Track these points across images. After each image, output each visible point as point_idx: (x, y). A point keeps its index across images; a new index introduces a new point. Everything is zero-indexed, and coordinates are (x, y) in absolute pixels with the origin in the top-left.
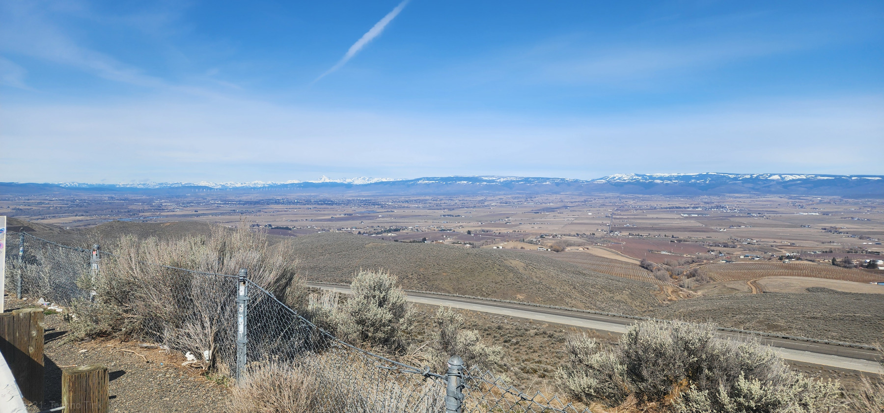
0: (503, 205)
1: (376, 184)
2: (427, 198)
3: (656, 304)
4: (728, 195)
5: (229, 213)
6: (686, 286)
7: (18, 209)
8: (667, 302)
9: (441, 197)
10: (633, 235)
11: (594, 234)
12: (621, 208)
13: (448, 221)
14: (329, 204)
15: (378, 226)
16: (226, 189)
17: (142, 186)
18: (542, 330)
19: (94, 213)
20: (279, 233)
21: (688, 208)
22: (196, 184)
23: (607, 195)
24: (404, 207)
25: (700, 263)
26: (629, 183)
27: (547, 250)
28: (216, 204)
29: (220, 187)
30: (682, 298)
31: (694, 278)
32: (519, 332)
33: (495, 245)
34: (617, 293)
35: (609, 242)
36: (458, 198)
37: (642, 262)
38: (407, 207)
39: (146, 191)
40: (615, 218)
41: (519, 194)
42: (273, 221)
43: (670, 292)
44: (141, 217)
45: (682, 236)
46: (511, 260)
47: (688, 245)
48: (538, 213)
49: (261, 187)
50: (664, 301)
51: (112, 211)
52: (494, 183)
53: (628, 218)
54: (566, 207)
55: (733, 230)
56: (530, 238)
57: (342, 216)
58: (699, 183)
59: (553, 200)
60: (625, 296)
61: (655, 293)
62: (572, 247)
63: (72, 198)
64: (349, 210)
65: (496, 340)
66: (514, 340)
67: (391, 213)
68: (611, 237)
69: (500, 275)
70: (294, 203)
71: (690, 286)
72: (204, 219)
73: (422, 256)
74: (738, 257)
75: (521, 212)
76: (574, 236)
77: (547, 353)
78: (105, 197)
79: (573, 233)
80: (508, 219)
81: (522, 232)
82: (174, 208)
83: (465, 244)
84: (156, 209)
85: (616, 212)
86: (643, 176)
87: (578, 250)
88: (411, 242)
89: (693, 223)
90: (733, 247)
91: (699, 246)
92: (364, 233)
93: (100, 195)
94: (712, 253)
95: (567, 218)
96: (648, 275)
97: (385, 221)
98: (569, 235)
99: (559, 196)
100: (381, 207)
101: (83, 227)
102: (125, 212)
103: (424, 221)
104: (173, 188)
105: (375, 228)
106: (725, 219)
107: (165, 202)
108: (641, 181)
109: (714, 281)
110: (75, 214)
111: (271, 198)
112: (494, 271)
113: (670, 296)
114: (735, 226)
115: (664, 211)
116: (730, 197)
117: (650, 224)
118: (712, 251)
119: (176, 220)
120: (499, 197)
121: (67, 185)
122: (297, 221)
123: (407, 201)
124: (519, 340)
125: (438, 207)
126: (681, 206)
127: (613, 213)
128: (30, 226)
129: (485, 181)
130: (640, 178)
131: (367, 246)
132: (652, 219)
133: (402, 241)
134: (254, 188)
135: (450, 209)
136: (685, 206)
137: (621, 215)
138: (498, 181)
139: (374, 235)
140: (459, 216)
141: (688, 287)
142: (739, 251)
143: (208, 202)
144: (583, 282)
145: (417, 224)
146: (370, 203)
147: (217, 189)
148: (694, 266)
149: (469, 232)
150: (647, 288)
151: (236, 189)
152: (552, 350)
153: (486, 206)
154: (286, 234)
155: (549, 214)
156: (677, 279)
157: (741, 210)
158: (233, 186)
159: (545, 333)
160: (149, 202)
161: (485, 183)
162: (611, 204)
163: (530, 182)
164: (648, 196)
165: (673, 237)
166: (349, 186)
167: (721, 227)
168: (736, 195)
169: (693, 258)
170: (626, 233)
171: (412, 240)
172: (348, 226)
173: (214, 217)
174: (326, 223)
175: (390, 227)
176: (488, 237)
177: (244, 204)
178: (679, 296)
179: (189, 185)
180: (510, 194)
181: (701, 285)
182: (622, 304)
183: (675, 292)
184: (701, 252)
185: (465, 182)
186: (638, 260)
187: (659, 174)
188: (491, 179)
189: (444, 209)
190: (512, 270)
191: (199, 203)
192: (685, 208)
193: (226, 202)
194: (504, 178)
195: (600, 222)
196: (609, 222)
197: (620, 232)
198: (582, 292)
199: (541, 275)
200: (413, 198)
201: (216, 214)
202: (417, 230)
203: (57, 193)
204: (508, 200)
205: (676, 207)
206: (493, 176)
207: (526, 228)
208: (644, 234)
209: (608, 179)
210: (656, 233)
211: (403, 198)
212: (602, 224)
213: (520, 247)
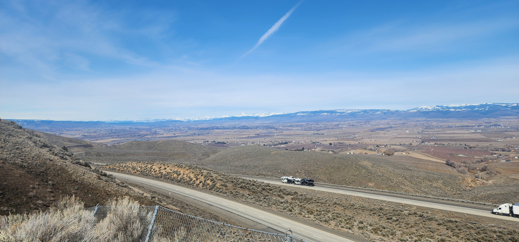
0: (350, 127)
1: (272, 116)
2: (303, 123)
3: (461, 189)
4: (502, 117)
5: (192, 135)
6: (480, 177)
7: (84, 135)
8: (469, 188)
9: (312, 123)
10: (438, 144)
11: (411, 144)
12: (428, 127)
13: (317, 137)
14: (246, 129)
15: (275, 141)
16: (190, 121)
17: (146, 121)
18: (413, 212)
19: (122, 136)
20: (219, 146)
21: (474, 126)
22: (174, 119)
23: (417, 119)
24: (289, 129)
25: (487, 162)
26: (432, 111)
27: (382, 154)
28: (185, 130)
29: (187, 120)
30: (478, 185)
31: (486, 172)
32: (396, 213)
33: (348, 152)
34: (434, 182)
35: (422, 149)
36: (322, 124)
37: (447, 162)
38: (291, 129)
39: (148, 124)
40: (424, 134)
41: (361, 120)
42: (216, 139)
43: (470, 181)
44: (146, 138)
45: (472, 144)
46: (363, 162)
47: (477, 150)
48: (373, 131)
49: (208, 120)
50: (467, 187)
51: (131, 135)
52: (344, 114)
53: (433, 134)
54: (391, 127)
55: (507, 140)
56: (370, 147)
57: (254, 135)
58: (481, 110)
59: (382, 124)
60: (440, 184)
61: (460, 181)
62: (398, 152)
63: (111, 128)
64: (258, 131)
65: (381, 218)
66: (394, 218)
67: (282, 133)
68: (423, 146)
69: (357, 171)
70: (227, 129)
71: (483, 177)
72: (179, 138)
73: (306, 159)
74: (513, 158)
75: (362, 131)
76: (399, 145)
77: (421, 228)
78: (127, 128)
79: (398, 144)
80: (354, 135)
81: (364, 143)
82: (163, 133)
83: (329, 151)
84: (153, 134)
85: (425, 130)
86: (442, 107)
87: (402, 154)
88: (295, 150)
89: (478, 136)
90: (509, 151)
91: (485, 151)
92: (267, 145)
93: (125, 127)
94: (494, 155)
95: (393, 134)
96: (453, 170)
97: (279, 138)
98: (395, 145)
99: (386, 121)
100: (276, 130)
101: (117, 144)
102: (138, 136)
103: (302, 137)
104: (162, 122)
105: (273, 142)
106: (500, 133)
107: (158, 130)
108: (441, 110)
109: (500, 174)
110: (112, 137)
111: (214, 126)
112: (353, 168)
113: (470, 184)
114: (509, 138)
115: (458, 129)
116: (503, 118)
117: (449, 137)
118: (495, 154)
119: (164, 139)
120: (348, 122)
121: (108, 122)
122: (229, 138)
123: (291, 126)
124: (398, 218)
125: (310, 129)
126: (469, 125)
127: (423, 131)
128: (91, 144)
129: (339, 113)
130: (439, 108)
131: (272, 153)
132: (449, 133)
133: (290, 149)
134: (205, 121)
135: (317, 130)
136: (472, 125)
137: (428, 132)
138: (347, 112)
139: (273, 146)
140: (323, 134)
141: (482, 178)
142: (513, 154)
143: (181, 129)
144: (410, 175)
145: (298, 140)
146: (269, 127)
147: (185, 122)
148: (483, 164)
149: (331, 144)
150: (453, 178)
151: (195, 121)
152: (425, 226)
153: (340, 128)
154: (224, 146)
155: (381, 132)
156: (472, 172)
157: (512, 127)
158: (194, 120)
159: (415, 213)
160: (150, 130)
161: (339, 114)
162: (421, 125)
163: (367, 112)
164: (446, 119)
165: (465, 145)
166: (257, 118)
167: (498, 138)
168: (508, 117)
169: (481, 159)
170: (432, 143)
171: (296, 149)
172: (257, 141)
173: (185, 137)
174: (245, 139)
175: (282, 141)
176: (342, 146)
177: (200, 130)
178: (476, 184)
179: (170, 120)
180: (355, 120)
181: (491, 177)
182: (438, 189)
183: (474, 181)
184: (487, 154)
185: (326, 114)
186: (444, 161)
187: (453, 105)
188: (342, 111)
189: (314, 130)
190: (364, 167)
191: (176, 130)
192: (472, 126)
193: (190, 129)
194: (350, 110)
195: (415, 136)
196: (421, 136)
197: (429, 143)
198: (411, 181)
199: (383, 170)
200: (295, 124)
201: (185, 136)
202: (298, 143)
203: (103, 126)
204: (353, 124)
205: (466, 126)
206: (343, 110)
207: (366, 141)
208: (446, 143)
209: (418, 109)
210: (453, 143)
211: (288, 124)
212: (416, 138)
213: (365, 153)
